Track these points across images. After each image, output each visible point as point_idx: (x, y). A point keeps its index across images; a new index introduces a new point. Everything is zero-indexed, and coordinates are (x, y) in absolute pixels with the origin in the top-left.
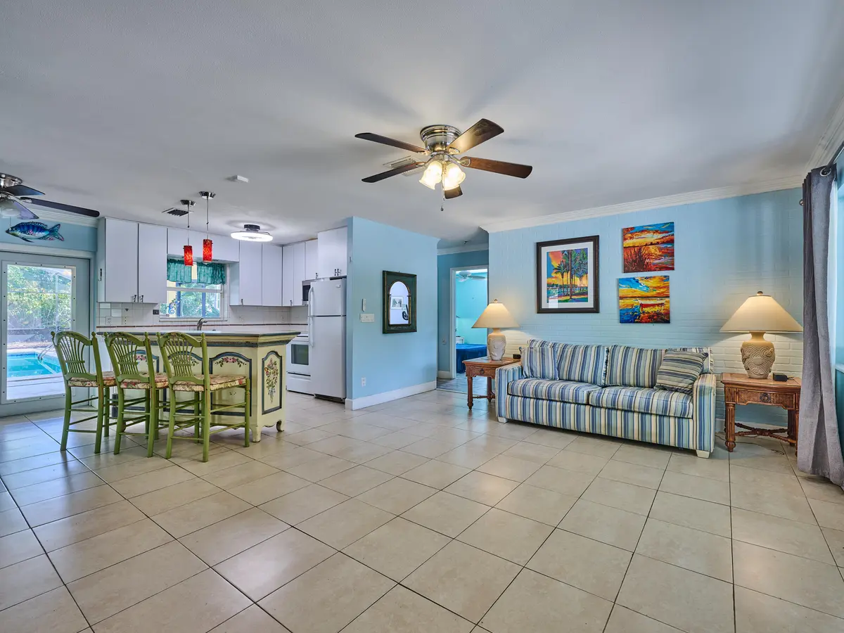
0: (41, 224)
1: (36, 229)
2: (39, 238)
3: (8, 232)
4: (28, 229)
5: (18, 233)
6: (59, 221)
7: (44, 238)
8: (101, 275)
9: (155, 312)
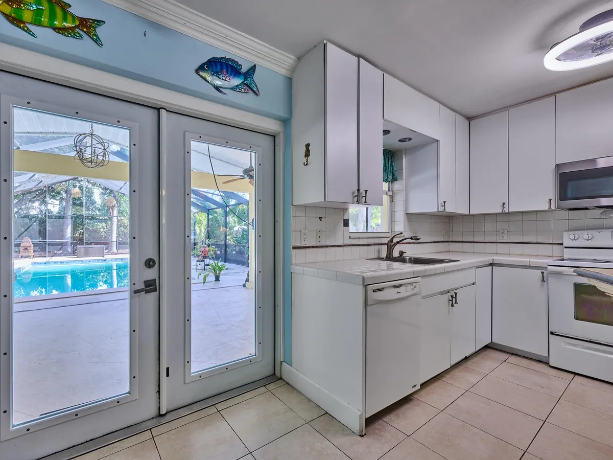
0: (234, 61)
1: (230, 69)
4: (222, 68)
5: (211, 77)
6: (254, 60)
7: (238, 88)
8: (307, 154)
9: (346, 224)
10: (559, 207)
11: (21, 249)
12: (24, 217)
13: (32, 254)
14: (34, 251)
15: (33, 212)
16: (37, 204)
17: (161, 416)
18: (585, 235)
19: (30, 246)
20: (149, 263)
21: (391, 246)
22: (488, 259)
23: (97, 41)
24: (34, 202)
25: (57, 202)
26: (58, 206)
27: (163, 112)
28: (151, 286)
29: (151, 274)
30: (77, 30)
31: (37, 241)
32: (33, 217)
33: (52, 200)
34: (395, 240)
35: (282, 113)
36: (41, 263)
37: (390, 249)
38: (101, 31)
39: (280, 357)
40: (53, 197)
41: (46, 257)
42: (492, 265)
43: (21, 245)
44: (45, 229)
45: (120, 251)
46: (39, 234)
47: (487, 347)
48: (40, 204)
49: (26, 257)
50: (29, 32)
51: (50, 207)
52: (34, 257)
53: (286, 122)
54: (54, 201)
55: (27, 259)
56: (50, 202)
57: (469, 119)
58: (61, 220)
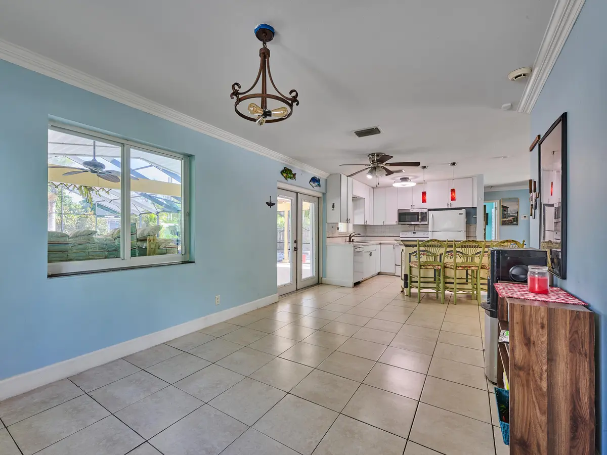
8: (333, 207)
9: (338, 229)
10: (398, 224)
17: (297, 290)
18: (405, 233)
20: (295, 242)
21: (350, 237)
22: (379, 242)
27: (299, 194)
28: (295, 249)
29: (295, 245)
34: (352, 235)
35: (324, 191)
37: (350, 239)
39: (321, 276)
42: (380, 244)
47: (379, 274)
53: (324, 194)
57: (373, 188)
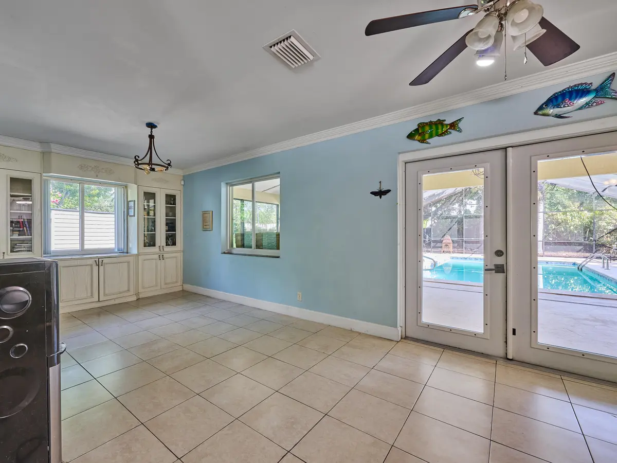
0: (582, 84)
1: (574, 95)
2: (581, 108)
3: (536, 113)
4: (564, 99)
5: (551, 111)
6: (609, 70)
7: (588, 105)
11: (443, 245)
12: (446, 219)
13: (451, 249)
14: (454, 247)
15: (454, 213)
16: (456, 206)
17: (507, 359)
19: (450, 243)
20: (499, 253)
23: (460, 131)
24: (454, 204)
25: (474, 202)
26: (476, 206)
27: (509, 149)
28: (500, 269)
29: (500, 261)
30: (449, 130)
31: (456, 239)
32: (454, 218)
33: (470, 200)
36: (457, 258)
38: (461, 125)
40: (471, 198)
41: (463, 253)
43: (444, 242)
44: (463, 228)
45: (546, 253)
46: (458, 232)
48: (460, 206)
49: (447, 252)
50: (427, 143)
51: (468, 207)
52: (454, 252)
54: (472, 201)
55: (448, 255)
56: (468, 202)
58: (478, 219)
